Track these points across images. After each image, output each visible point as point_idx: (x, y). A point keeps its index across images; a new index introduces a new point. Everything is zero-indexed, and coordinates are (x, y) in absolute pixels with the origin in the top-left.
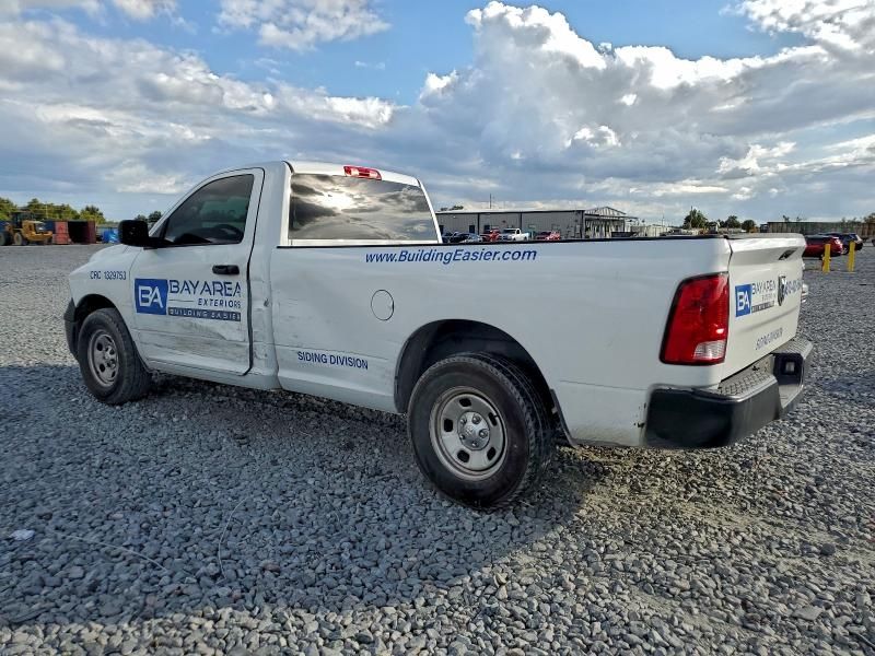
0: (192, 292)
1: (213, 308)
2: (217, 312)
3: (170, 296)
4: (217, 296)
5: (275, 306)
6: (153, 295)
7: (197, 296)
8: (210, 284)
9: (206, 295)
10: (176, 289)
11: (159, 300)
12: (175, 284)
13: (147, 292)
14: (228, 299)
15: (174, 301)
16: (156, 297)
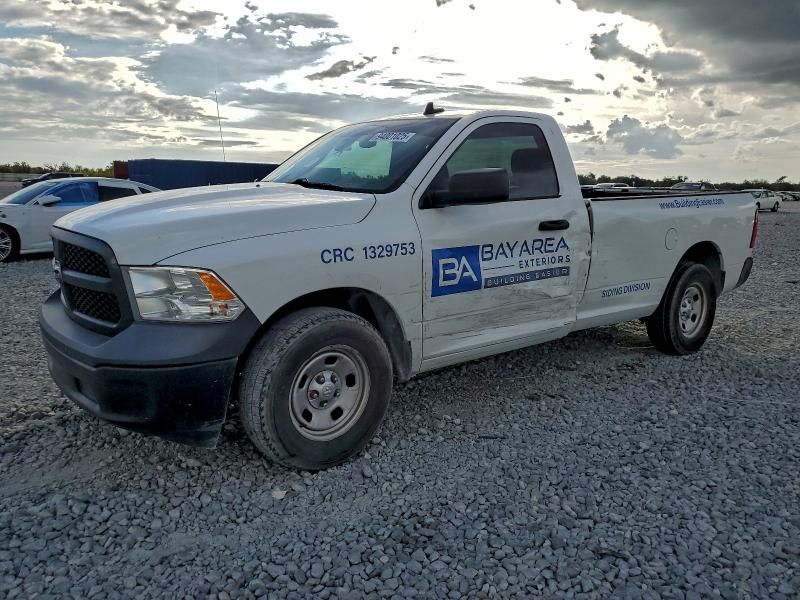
0: (509, 256)
1: (536, 268)
2: (540, 272)
3: (483, 264)
4: (537, 255)
5: (594, 253)
6: (460, 268)
7: (516, 259)
8: (530, 243)
9: (526, 256)
10: (489, 255)
11: (470, 273)
12: (489, 249)
13: (452, 266)
14: (550, 255)
15: (489, 269)
16: (465, 269)
